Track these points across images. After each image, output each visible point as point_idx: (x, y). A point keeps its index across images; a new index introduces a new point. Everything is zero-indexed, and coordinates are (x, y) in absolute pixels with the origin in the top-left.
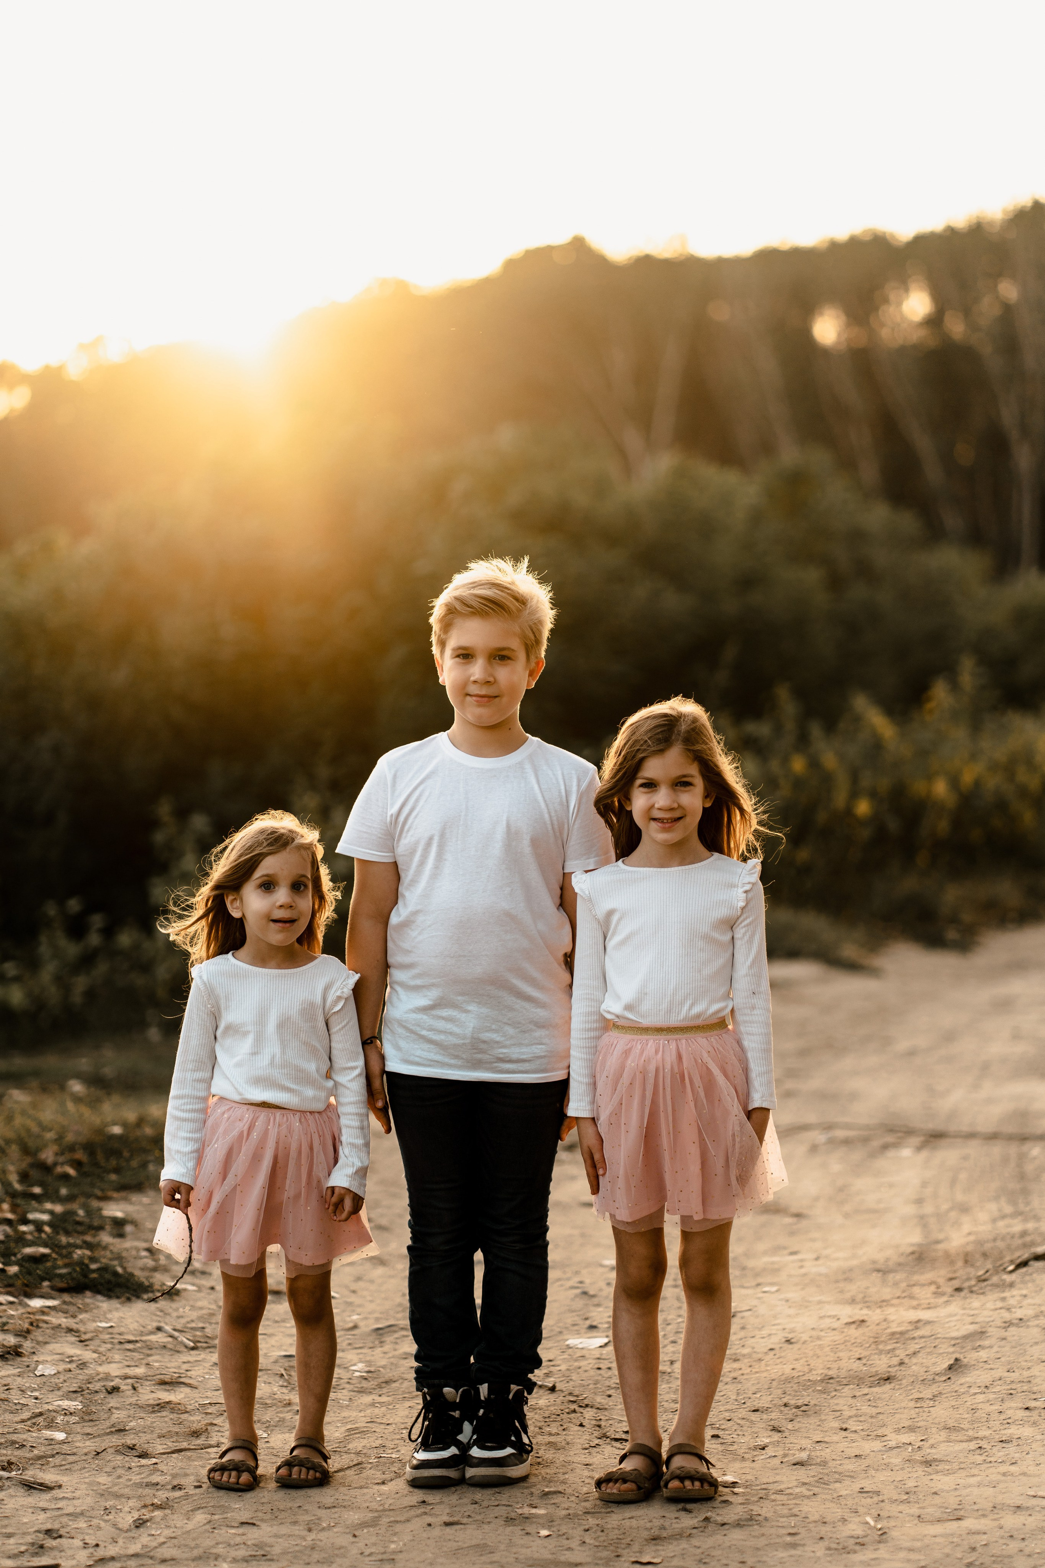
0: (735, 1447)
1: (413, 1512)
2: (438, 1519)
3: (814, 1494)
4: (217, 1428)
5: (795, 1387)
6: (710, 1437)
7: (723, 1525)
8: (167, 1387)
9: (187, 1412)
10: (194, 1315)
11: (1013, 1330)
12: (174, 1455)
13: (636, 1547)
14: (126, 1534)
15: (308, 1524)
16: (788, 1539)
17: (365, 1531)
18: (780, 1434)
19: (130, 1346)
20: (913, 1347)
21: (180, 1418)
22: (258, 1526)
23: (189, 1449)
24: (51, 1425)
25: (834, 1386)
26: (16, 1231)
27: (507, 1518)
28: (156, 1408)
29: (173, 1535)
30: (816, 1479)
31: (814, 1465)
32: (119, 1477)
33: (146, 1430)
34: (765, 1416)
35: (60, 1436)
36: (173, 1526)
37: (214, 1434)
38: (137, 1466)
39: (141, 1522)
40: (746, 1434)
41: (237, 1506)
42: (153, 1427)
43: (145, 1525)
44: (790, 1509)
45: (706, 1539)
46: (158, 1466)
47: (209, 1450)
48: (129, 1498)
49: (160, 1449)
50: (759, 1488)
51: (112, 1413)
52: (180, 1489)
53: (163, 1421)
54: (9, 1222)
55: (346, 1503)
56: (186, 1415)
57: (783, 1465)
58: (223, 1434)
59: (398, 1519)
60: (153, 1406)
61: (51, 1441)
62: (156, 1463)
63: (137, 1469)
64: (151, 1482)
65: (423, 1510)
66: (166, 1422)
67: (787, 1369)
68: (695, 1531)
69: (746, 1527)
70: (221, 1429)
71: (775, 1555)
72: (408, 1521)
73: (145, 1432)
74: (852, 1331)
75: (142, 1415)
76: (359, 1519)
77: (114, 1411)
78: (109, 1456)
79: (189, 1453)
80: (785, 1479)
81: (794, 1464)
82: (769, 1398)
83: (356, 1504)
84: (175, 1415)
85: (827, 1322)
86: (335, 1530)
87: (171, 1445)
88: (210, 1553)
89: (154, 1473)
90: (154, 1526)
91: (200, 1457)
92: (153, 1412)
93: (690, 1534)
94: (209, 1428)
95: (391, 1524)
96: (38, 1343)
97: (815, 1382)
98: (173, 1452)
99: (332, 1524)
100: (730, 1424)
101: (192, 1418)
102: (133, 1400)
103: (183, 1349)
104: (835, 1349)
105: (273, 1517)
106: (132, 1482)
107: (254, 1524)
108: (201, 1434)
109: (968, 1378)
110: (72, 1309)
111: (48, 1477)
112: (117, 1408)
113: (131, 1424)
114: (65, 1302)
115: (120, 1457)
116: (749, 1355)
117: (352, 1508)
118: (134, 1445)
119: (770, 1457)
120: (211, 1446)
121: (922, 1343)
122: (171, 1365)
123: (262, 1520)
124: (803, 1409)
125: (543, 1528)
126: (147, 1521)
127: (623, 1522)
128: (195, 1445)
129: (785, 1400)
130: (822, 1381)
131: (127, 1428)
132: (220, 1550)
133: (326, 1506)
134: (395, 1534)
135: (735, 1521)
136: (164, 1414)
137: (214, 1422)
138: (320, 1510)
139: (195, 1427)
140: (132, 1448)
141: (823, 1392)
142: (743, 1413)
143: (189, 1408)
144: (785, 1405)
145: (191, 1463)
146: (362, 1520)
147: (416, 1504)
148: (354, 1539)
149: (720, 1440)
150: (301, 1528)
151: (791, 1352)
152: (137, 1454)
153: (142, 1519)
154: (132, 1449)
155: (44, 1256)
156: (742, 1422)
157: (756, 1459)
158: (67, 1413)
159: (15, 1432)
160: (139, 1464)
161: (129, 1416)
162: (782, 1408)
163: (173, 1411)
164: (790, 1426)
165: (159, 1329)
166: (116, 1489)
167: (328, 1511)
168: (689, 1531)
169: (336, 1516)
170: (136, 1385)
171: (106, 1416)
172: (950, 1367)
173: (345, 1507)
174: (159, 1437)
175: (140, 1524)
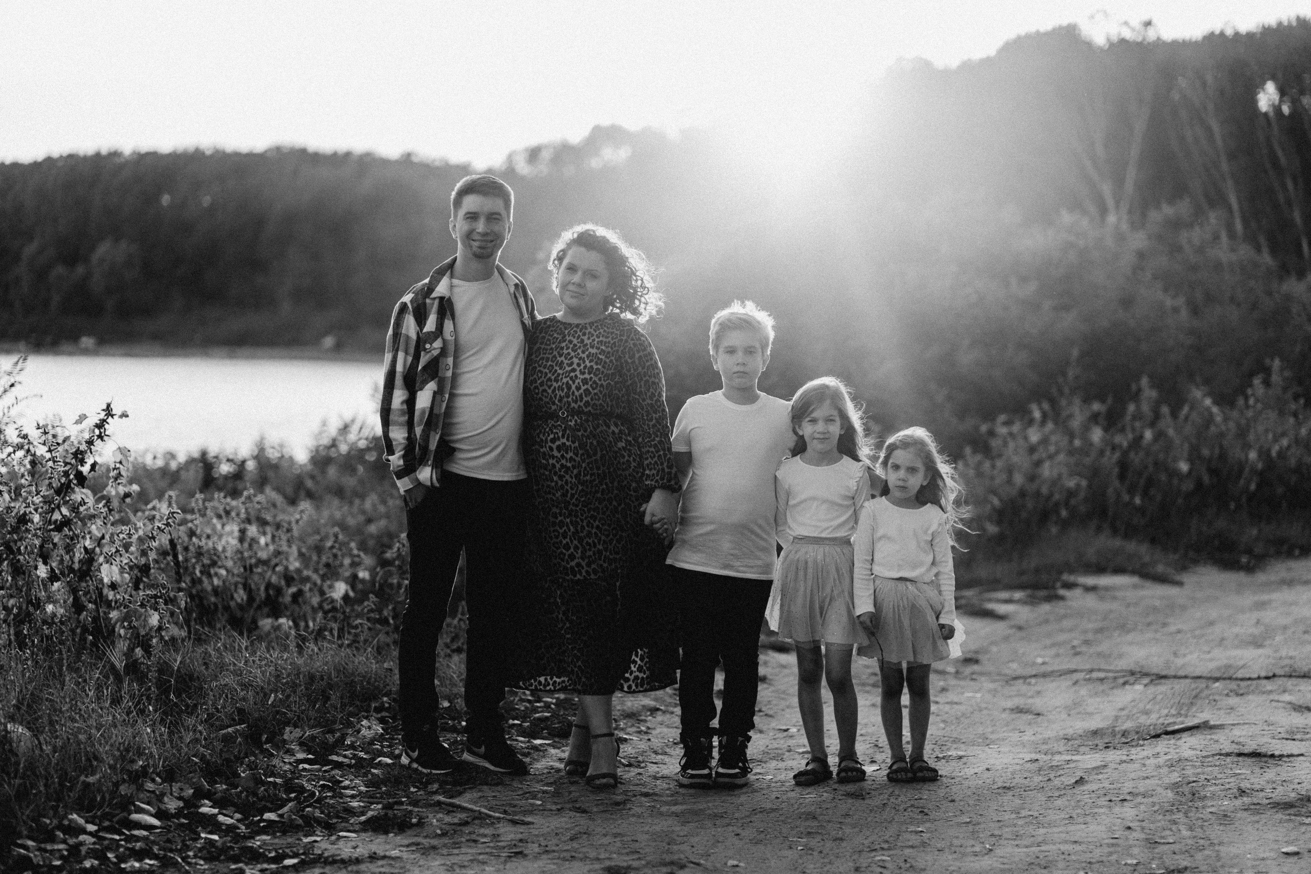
10: (633, 751)
11: (1124, 765)
20: (1061, 772)
24: (535, 798)
26: (533, 706)
35: (539, 802)
49: (595, 810)
54: (529, 701)
61: (532, 805)
67: (980, 783)
74: (1028, 765)
85: (1016, 761)
96: (534, 759)
104: (1013, 773)
109: (1085, 788)
110: (559, 745)
111: (529, 819)
114: (555, 742)
121: (1067, 771)
151: (986, 775)
155: (547, 718)
158: (544, 792)
159: (513, 799)
172: (1076, 782)
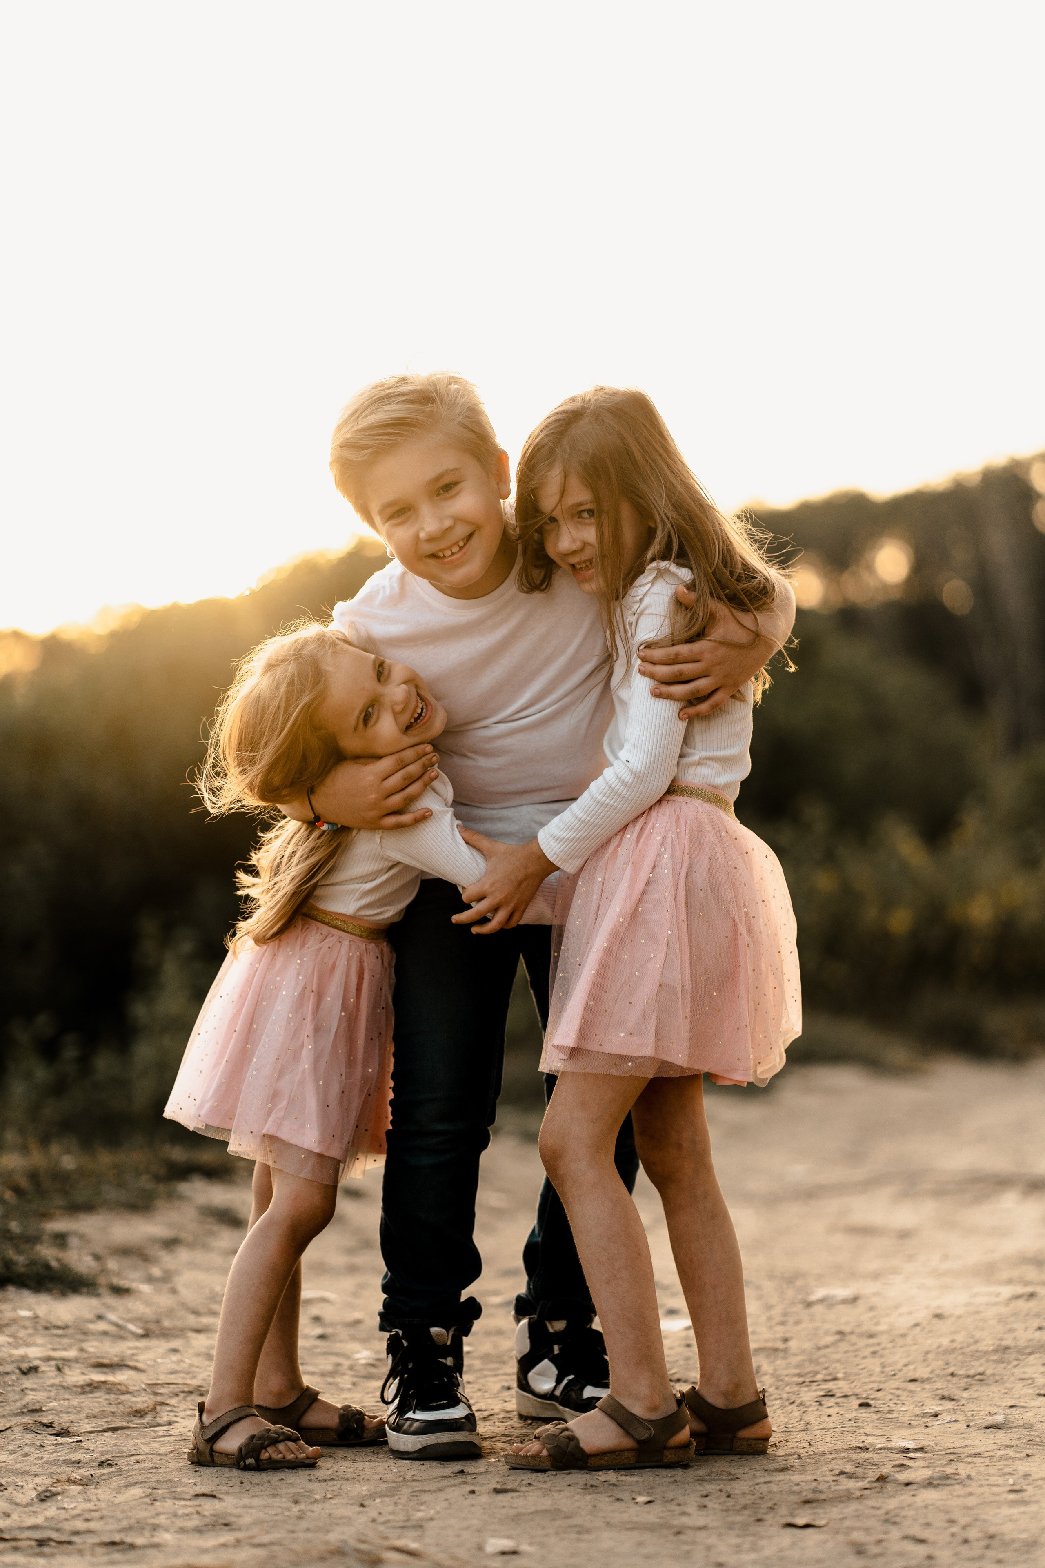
0: (895, 1415)
1: (446, 1482)
2: (485, 1488)
3: (1028, 1455)
4: (168, 1408)
5: (960, 1358)
6: (857, 1407)
7: (908, 1484)
8: (105, 1370)
9: (128, 1393)
10: (147, 1309)
12: (106, 1434)
13: (783, 1510)
14: (26, 1509)
15: (293, 1496)
16: (1012, 1496)
17: (378, 1500)
18: (953, 1403)
19: (60, 1332)
21: (118, 1399)
22: (220, 1498)
23: (128, 1428)
25: (1014, 1356)
27: (586, 1485)
28: (88, 1389)
29: (94, 1508)
30: (1024, 1441)
31: (1016, 1427)
32: (26, 1455)
33: (70, 1410)
34: (927, 1386)
36: (94, 1498)
37: (164, 1414)
38: (53, 1445)
39: (48, 1494)
40: (906, 1403)
41: (191, 1481)
42: (81, 1407)
43: (54, 1498)
44: (1000, 1469)
45: (887, 1500)
46: (83, 1444)
47: (157, 1429)
48: (35, 1476)
49: (87, 1428)
50: (944, 1453)
51: (26, 1394)
52: (110, 1465)
53: (98, 1401)
55: (349, 1476)
56: (127, 1397)
57: (970, 1429)
58: (176, 1414)
59: (426, 1488)
60: (82, 1387)
62: (81, 1441)
63: (53, 1447)
64: (70, 1460)
65: (461, 1480)
66: (99, 1402)
67: (945, 1342)
68: (866, 1492)
69: (941, 1487)
70: (175, 1409)
71: (998, 1514)
72: (441, 1490)
73: (68, 1413)
74: (1021, 1304)
75: (67, 1396)
76: (367, 1490)
77: (29, 1392)
78: (17, 1431)
79: (128, 1432)
80: (977, 1442)
81: (987, 1428)
82: (929, 1369)
83: (363, 1477)
84: (113, 1396)
86: (333, 1502)
87: (101, 1424)
88: (147, 1524)
89: (75, 1451)
90: (66, 1500)
91: (143, 1435)
92: (83, 1393)
93: (861, 1496)
94: (158, 1408)
95: (415, 1494)
97: (986, 1353)
98: (105, 1431)
99: (329, 1496)
100: (880, 1394)
101: (135, 1399)
102: (57, 1381)
103: (130, 1336)
104: (1003, 1321)
105: (244, 1490)
106: (43, 1460)
107: (214, 1496)
108: (146, 1414)
112: (33, 1390)
113: (51, 1405)
115: (30, 1436)
116: (888, 1332)
117: (359, 1481)
118: (51, 1423)
119: (948, 1422)
120: (159, 1425)
122: (112, 1350)
123: (227, 1493)
124: (980, 1379)
125: (640, 1494)
126: (58, 1494)
127: (757, 1487)
128: (136, 1424)
129: (951, 1370)
130: (996, 1351)
131: (44, 1409)
132: (162, 1520)
133: (320, 1479)
134: (422, 1504)
135: (925, 1479)
136: (97, 1395)
137: (168, 1402)
138: (311, 1484)
139: (139, 1406)
140: (49, 1425)
141: (1001, 1361)
142: (895, 1384)
143: (132, 1388)
144: (952, 1375)
145: (129, 1441)
146: (373, 1490)
147: (451, 1475)
148: (361, 1509)
149: (872, 1409)
150: (284, 1500)
151: (942, 1326)
152: (54, 1432)
153: (50, 1491)
154: (48, 1427)
156: (898, 1392)
157: (929, 1425)
160: (56, 1442)
161: (49, 1398)
162: (949, 1378)
163: (109, 1391)
164: (965, 1394)
165: (100, 1317)
166: (18, 1466)
167: (324, 1484)
168: (858, 1494)
169: (335, 1488)
170: (61, 1366)
171: (17, 1397)
173: (347, 1479)
174: (88, 1417)
175: (45, 1497)
